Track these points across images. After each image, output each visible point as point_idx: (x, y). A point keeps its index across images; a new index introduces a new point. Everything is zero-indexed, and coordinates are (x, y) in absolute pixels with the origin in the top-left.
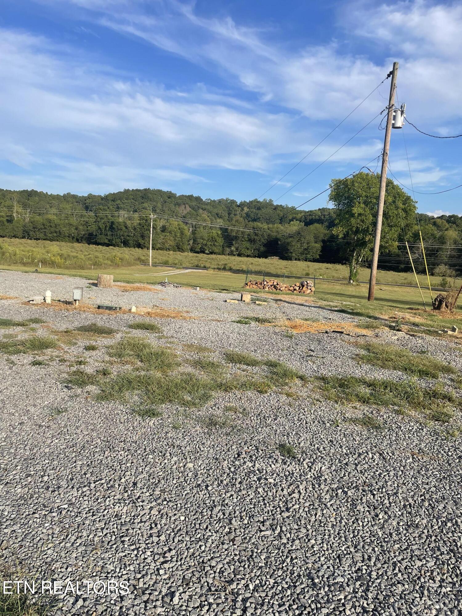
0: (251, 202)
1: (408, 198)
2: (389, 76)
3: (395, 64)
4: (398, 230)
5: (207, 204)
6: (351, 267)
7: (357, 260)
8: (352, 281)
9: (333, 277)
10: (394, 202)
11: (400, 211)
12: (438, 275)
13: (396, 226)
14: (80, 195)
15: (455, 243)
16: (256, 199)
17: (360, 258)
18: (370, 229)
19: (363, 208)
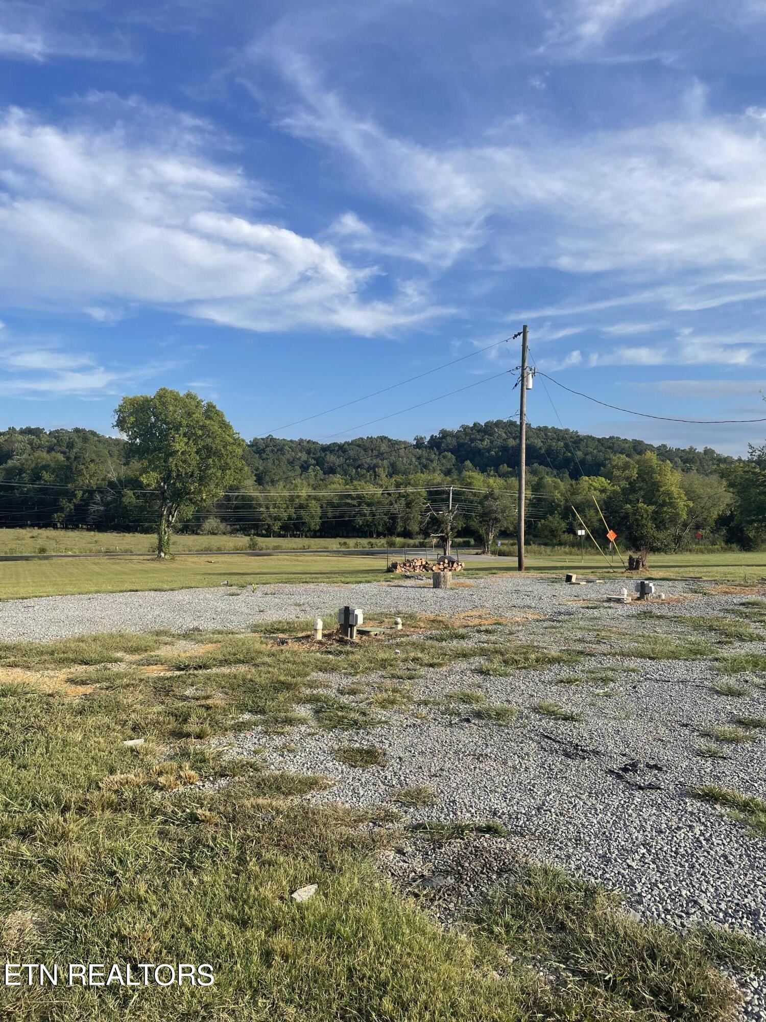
7: (168, 521)
8: (163, 554)
17: (173, 517)
18: (197, 472)
19: (187, 444)
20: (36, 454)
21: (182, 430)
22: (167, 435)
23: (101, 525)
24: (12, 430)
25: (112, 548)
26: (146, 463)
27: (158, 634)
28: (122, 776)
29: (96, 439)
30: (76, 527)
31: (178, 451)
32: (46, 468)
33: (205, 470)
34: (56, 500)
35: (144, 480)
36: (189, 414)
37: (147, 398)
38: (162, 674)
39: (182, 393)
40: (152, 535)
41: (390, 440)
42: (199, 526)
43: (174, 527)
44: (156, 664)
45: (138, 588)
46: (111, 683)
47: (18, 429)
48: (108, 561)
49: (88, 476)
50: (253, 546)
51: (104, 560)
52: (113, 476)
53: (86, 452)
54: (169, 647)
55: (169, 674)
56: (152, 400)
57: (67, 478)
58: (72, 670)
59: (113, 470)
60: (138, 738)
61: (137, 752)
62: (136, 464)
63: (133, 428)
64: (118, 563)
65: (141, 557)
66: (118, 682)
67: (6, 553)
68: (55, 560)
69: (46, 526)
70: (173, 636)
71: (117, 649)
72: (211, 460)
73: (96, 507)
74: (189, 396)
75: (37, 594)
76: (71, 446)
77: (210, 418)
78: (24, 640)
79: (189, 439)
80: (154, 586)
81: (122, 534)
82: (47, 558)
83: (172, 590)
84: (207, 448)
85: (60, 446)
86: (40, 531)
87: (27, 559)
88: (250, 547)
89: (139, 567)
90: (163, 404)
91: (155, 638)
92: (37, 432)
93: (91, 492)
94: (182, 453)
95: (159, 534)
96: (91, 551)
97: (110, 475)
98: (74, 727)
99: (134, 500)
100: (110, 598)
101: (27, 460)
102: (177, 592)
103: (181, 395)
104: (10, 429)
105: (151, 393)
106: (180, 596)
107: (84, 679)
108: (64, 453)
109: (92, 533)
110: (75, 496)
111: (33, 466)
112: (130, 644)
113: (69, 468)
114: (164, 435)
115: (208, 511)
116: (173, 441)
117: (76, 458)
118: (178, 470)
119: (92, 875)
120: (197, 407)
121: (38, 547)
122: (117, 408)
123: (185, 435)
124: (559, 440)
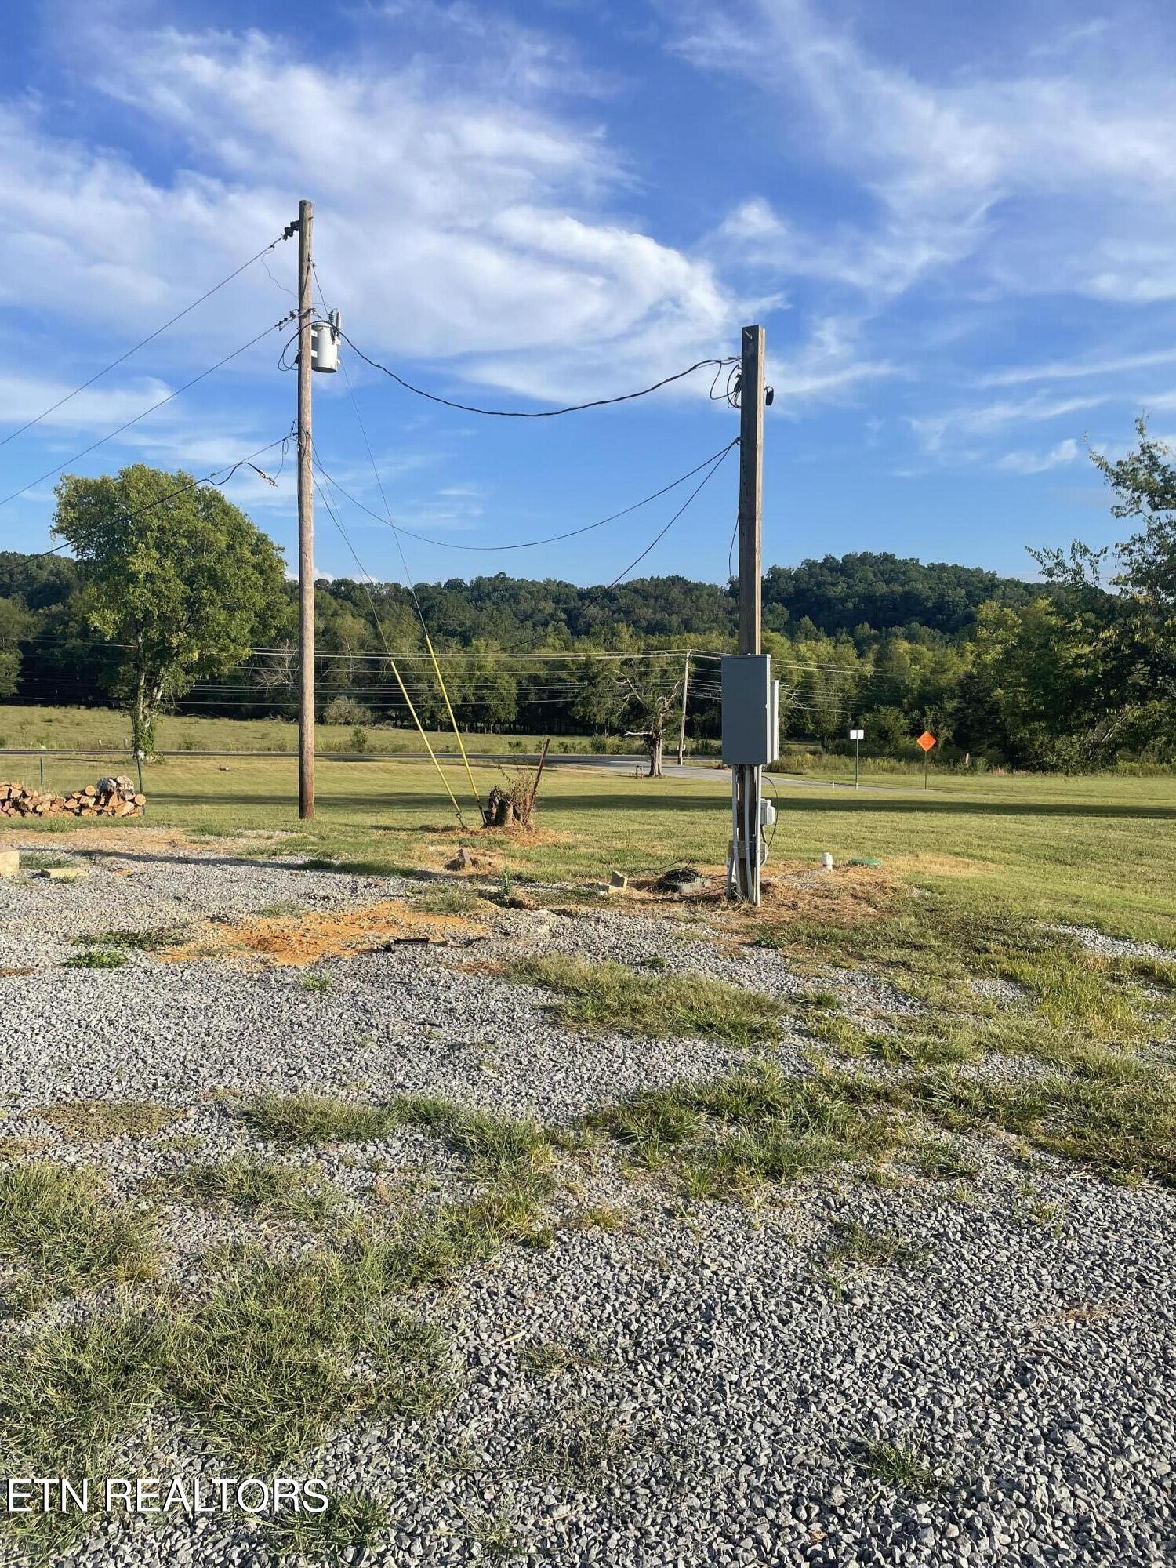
1: (262, 539)
2: (289, 232)
3: (303, 204)
4: (249, 619)
6: (134, 717)
7: (149, 696)
8: (141, 754)
9: (78, 745)
10: (230, 547)
11: (250, 570)
12: (335, 721)
13: (242, 607)
15: (362, 646)
18: (181, 614)
21: (151, 537)
33: (198, 609)
35: (93, 623)
41: (686, 583)
43: (161, 707)
50: (359, 743)
72: (204, 593)
74: (179, 478)
88: (353, 746)
95: (133, 719)
124: (959, 585)
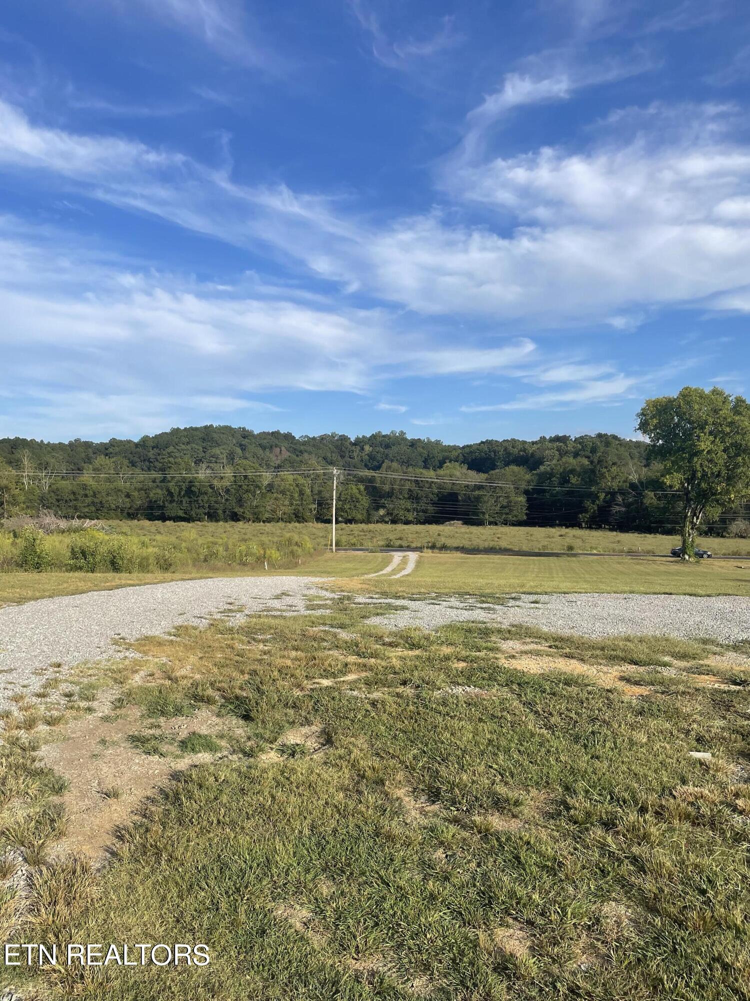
0: (374, 437)
5: (304, 443)
7: (692, 522)
8: (687, 557)
14: (96, 441)
16: (379, 432)
17: (697, 518)
18: (724, 472)
19: (713, 442)
20: (564, 460)
21: (708, 429)
22: (691, 434)
23: (624, 525)
24: (543, 439)
25: (634, 548)
26: (669, 464)
27: (705, 642)
28: (696, 789)
29: (617, 442)
30: (599, 527)
31: (704, 450)
32: (572, 471)
33: (734, 468)
34: (581, 502)
35: (667, 481)
36: (716, 411)
37: (670, 399)
38: (716, 686)
39: (707, 390)
40: (674, 537)
42: (725, 530)
43: (698, 529)
44: (708, 674)
45: (672, 591)
46: (666, 687)
47: (548, 438)
48: (631, 561)
49: (610, 479)
51: (627, 559)
52: (634, 478)
53: (608, 455)
54: (718, 657)
55: (724, 687)
56: (675, 400)
57: (591, 481)
58: (623, 668)
59: (634, 473)
60: (704, 752)
61: (707, 766)
62: (657, 466)
63: (655, 429)
64: (641, 564)
65: (664, 559)
66: (673, 688)
67: (539, 549)
68: (582, 558)
69: (572, 525)
70: (722, 646)
71: (663, 652)
72: (740, 459)
73: (617, 508)
74: (715, 392)
75: (576, 590)
76: (594, 450)
77: (740, 414)
78: (576, 633)
79: (715, 438)
80: (689, 590)
81: (643, 535)
82: (575, 555)
83: (709, 596)
84: (737, 446)
85: (584, 450)
86: (567, 530)
87: (557, 555)
89: (662, 568)
90: (688, 403)
91: (702, 646)
92: (563, 439)
93: (613, 494)
94: (708, 452)
95: (682, 535)
96: (614, 551)
97: (631, 477)
98: (637, 727)
99: (655, 501)
100: (646, 599)
101: (556, 465)
102: (714, 598)
103: (706, 392)
104: (541, 438)
105: (674, 394)
106: (718, 603)
107: (637, 679)
108: (588, 457)
109: (615, 533)
110: (598, 498)
111: (561, 470)
112: (677, 650)
113: (593, 471)
114: (688, 435)
115: (735, 513)
116: (698, 440)
117: (599, 462)
118: (703, 470)
119: (680, 887)
120: (724, 402)
121: (566, 544)
122: (639, 411)
123: (711, 433)
